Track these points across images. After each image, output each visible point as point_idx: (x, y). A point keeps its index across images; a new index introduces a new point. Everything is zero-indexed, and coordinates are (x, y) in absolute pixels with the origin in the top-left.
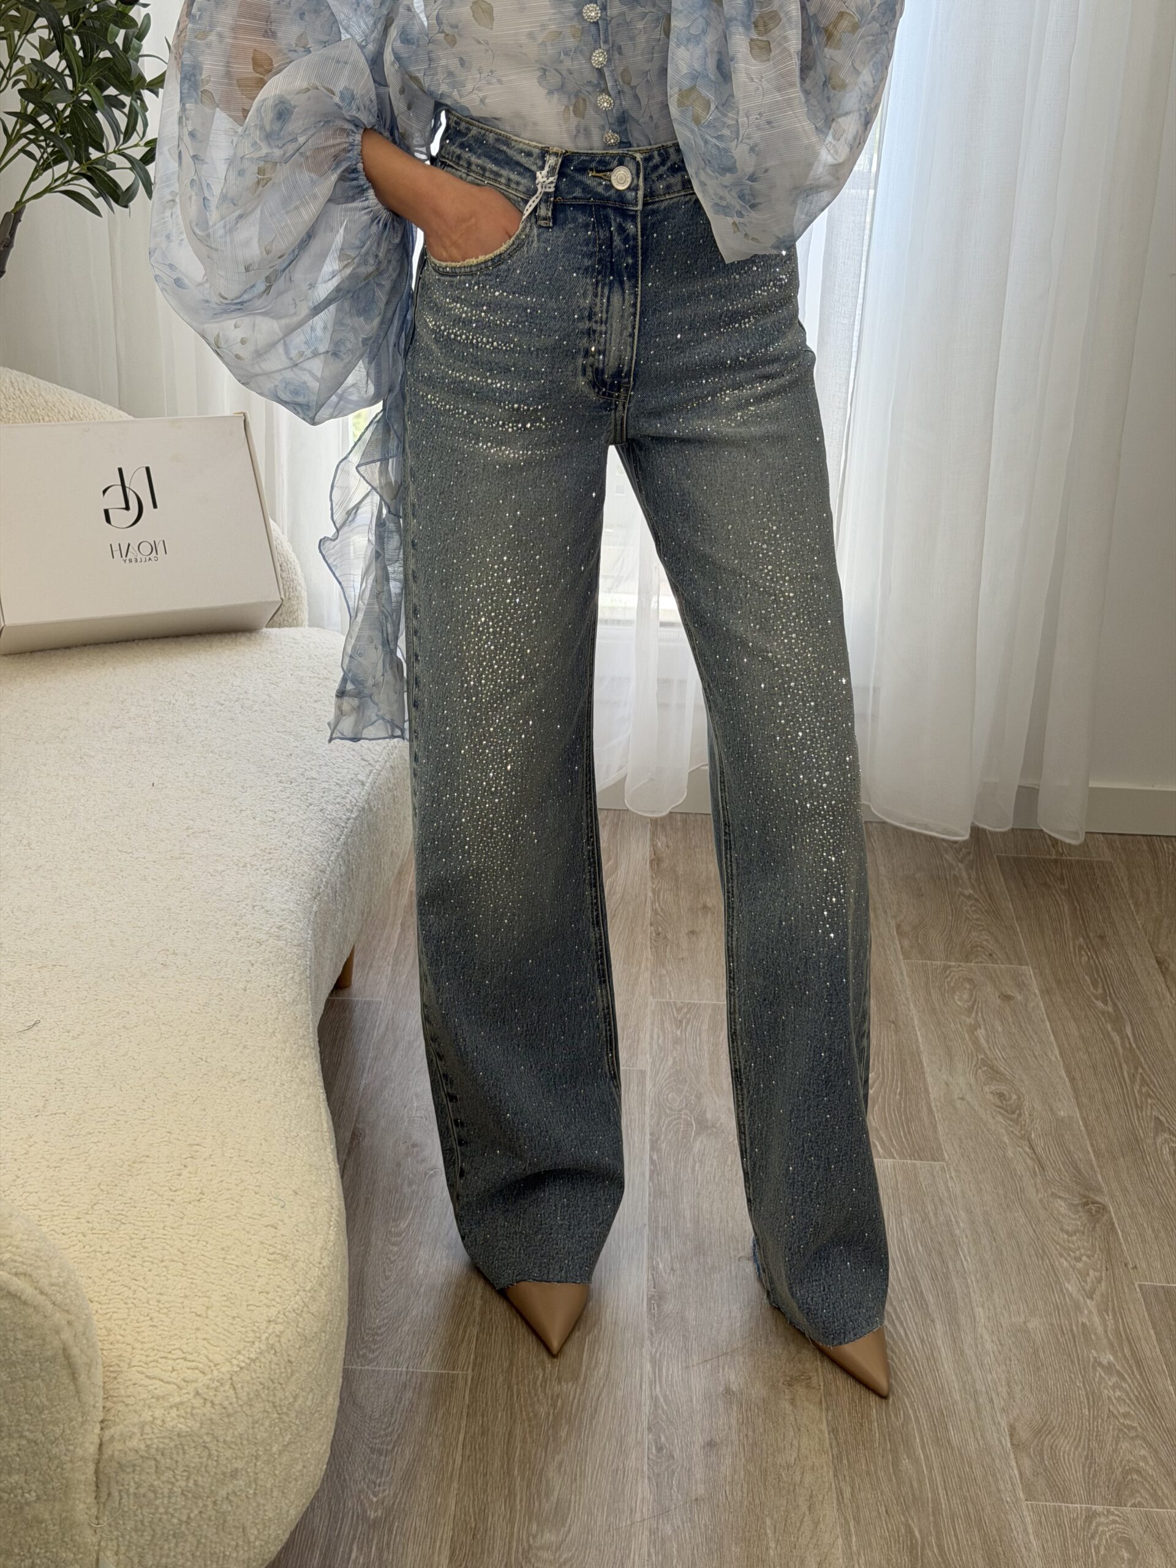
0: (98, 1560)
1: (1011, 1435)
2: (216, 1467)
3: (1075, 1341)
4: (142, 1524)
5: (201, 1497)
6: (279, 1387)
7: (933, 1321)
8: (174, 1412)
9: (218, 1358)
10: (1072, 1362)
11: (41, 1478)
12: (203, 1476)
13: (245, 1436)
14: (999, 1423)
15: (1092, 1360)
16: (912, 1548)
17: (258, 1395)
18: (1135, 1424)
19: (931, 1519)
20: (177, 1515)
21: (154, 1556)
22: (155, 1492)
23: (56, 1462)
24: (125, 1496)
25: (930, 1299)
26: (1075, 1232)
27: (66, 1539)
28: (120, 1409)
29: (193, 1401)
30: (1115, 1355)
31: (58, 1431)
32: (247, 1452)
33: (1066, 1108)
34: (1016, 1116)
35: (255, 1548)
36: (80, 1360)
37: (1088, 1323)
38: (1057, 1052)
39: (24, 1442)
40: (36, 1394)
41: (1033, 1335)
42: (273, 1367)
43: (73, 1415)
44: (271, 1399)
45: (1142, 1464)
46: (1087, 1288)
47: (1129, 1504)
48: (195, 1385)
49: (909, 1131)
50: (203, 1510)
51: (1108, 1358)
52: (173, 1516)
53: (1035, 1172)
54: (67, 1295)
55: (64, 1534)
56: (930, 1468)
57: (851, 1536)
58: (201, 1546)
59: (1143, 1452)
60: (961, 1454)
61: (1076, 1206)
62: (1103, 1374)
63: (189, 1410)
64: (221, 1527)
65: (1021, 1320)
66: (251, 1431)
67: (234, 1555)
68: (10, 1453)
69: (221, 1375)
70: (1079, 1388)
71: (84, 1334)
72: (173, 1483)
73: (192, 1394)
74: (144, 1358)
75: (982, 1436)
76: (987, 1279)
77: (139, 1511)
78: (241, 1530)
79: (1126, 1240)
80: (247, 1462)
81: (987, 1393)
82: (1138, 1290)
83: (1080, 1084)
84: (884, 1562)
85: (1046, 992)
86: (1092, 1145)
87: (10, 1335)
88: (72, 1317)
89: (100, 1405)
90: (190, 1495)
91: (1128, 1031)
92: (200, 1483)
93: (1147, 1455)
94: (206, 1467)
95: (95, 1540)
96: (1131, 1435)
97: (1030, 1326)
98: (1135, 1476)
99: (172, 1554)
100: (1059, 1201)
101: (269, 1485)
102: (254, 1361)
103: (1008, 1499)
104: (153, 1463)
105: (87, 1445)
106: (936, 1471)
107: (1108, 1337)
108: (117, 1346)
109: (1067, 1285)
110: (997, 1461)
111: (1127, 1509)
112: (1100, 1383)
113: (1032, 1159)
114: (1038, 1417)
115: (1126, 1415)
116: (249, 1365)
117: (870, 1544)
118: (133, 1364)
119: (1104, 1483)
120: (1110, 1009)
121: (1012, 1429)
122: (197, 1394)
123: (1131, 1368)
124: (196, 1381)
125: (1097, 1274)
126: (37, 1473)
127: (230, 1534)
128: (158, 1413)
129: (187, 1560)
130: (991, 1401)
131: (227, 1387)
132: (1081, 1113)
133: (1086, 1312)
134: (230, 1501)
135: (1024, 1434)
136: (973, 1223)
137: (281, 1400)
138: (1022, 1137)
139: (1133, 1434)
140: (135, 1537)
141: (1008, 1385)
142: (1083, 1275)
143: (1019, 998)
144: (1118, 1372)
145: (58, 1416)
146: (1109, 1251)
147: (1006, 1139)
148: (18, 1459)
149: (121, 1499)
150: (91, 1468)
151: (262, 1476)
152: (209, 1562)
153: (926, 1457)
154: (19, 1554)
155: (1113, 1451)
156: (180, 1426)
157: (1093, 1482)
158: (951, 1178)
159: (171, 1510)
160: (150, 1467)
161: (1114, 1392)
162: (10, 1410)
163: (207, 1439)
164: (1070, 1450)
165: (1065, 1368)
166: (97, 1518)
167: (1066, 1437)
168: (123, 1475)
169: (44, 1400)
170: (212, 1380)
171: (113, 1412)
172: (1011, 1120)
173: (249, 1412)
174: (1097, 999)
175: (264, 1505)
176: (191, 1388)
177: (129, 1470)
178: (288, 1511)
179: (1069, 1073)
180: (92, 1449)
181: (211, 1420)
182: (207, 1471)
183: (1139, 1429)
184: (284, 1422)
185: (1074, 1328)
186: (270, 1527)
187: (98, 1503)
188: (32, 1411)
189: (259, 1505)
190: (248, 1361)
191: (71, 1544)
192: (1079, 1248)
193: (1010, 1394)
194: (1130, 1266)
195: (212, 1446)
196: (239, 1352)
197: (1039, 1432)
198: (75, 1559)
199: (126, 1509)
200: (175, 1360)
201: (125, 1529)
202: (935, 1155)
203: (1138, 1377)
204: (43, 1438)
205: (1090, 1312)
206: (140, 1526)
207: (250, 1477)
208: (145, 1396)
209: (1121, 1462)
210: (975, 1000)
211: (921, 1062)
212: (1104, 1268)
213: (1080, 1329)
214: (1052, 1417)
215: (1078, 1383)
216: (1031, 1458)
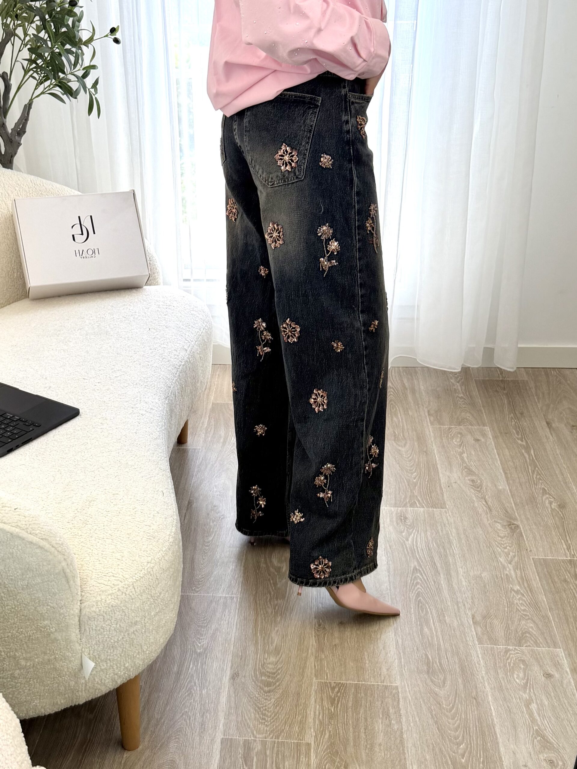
0: (81, 657)
1: (473, 619)
2: (128, 620)
3: (502, 581)
4: (99, 641)
5: (123, 632)
6: (153, 589)
8: (110, 597)
9: (127, 576)
10: (501, 589)
11: (57, 622)
12: (123, 623)
13: (140, 608)
14: (467, 614)
15: (510, 589)
16: (428, 664)
17: (144, 591)
18: (528, 614)
19: (437, 652)
20: (113, 638)
21: (104, 655)
22: (103, 629)
23: (62, 616)
24: (91, 631)
25: (439, 565)
26: (505, 537)
27: (68, 647)
28: (87, 595)
29: (117, 593)
30: (520, 586)
31: (63, 603)
32: (140, 614)
33: (502, 485)
34: (479, 489)
35: (146, 654)
36: (69, 575)
37: (508, 574)
38: (499, 462)
39: (49, 607)
40: (53, 588)
41: (484, 579)
42: (150, 580)
43: (68, 597)
44: (150, 593)
45: (530, 630)
46: (509, 560)
47: (524, 646)
48: (118, 586)
50: (124, 637)
51: (517, 588)
52: (111, 639)
53: (487, 512)
54: (63, 548)
55: (67, 645)
56: (437, 632)
57: (401, 659)
58: (124, 652)
59: (531, 625)
60: (450, 627)
61: (505, 526)
62: (515, 594)
63: (116, 596)
64: (131, 645)
65: (479, 573)
66: (142, 606)
67: (138, 656)
68: (44, 612)
69: (128, 583)
70: (503, 601)
71: (71, 564)
72: (111, 626)
73: (117, 590)
74: (97, 576)
75: (460, 619)
76: (464, 556)
77: (97, 637)
78: (140, 646)
79: (527, 539)
80: (141, 618)
81: (463, 602)
82: (532, 560)
83: (509, 476)
84: (416, 669)
85: (496, 438)
86: (513, 500)
87: (41, 563)
88: (65, 557)
89: (79, 593)
90: (118, 631)
91: (532, 452)
92: (122, 626)
93: (533, 626)
94: (124, 620)
95: (80, 648)
96: (526, 618)
97: (483, 575)
98: (527, 635)
99: (112, 655)
100: (498, 524)
101: (151, 629)
102: (142, 578)
103: (471, 644)
104: (102, 617)
105: (75, 609)
106: (439, 633)
107: (517, 579)
108: (86, 571)
109: (500, 558)
110: (466, 629)
111: (524, 648)
112: (513, 598)
113: (486, 507)
114: (485, 611)
115: (524, 610)
116: (140, 579)
117: (410, 662)
118: (93, 577)
119: (513, 637)
120: (524, 444)
121: (473, 616)
122: (119, 590)
123: (527, 591)
124: (118, 585)
125: (514, 554)
126: (55, 620)
127: (136, 647)
128: (103, 597)
129: (118, 657)
130: (464, 605)
131: (131, 587)
132: (509, 487)
133: (508, 569)
134: (135, 634)
135: (478, 618)
136: (459, 534)
137: (154, 594)
138: (482, 498)
139: (528, 618)
140: (96, 647)
141: (472, 599)
142: (508, 554)
143: (483, 440)
144: (521, 593)
145: (62, 597)
146: (519, 545)
147: (474, 499)
148: (47, 614)
149: (90, 632)
150: (77, 619)
151: (147, 624)
152: (127, 659)
153: (435, 628)
154: (49, 653)
155: (518, 625)
156: (112, 602)
157: (508, 637)
158: (450, 516)
159: (110, 636)
160: (101, 619)
161: (519, 601)
162: (43, 594)
163: (124, 608)
164: (499, 623)
165: (497, 591)
166: (80, 639)
167: (496, 620)
168: (90, 622)
169: (56, 590)
170: (125, 585)
171: (85, 597)
172: (477, 491)
173: (141, 598)
174: (518, 440)
175: (149, 637)
176: (116, 588)
177: (93, 620)
178: (160, 640)
179: (503, 469)
180: (77, 611)
181: (125, 600)
182: (125, 621)
183: (530, 616)
184: (156, 603)
185: (502, 576)
186: (152, 646)
187: (80, 633)
188: (51, 595)
189: (147, 636)
190: (139, 578)
191: (70, 649)
192: (506, 543)
193: (473, 602)
194: (529, 550)
195: (126, 611)
196: (136, 574)
197: (485, 617)
198: (72, 656)
199: (92, 636)
200: (109, 577)
201: (92, 644)
202: (442, 506)
203: (530, 595)
204: (57, 606)
205: (510, 570)
206: (98, 643)
207: (142, 624)
208: (98, 590)
209: (521, 629)
210: (463, 442)
211: (437, 468)
212: (517, 551)
213: (505, 577)
214: (491, 611)
215: (503, 598)
216: (481, 627)
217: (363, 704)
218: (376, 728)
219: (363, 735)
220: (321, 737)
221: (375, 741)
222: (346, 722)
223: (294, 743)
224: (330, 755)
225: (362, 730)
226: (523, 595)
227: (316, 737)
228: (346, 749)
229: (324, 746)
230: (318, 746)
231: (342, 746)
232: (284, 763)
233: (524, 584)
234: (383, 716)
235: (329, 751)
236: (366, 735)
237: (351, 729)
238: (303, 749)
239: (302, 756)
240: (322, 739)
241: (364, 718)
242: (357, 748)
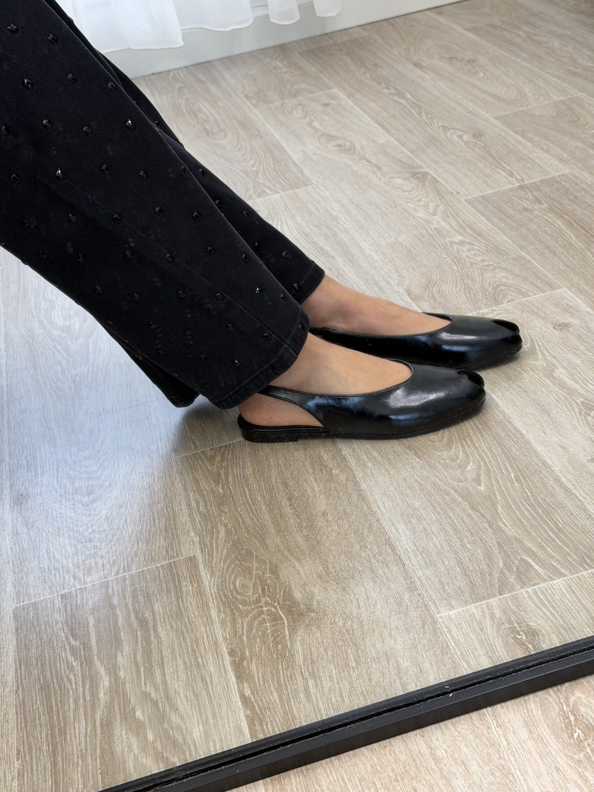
1: (409, 295)
3: (433, 238)
7: (334, 258)
10: (435, 247)
14: (398, 292)
15: (448, 243)
18: (491, 263)
25: (328, 249)
26: (412, 189)
30: (462, 235)
33: (383, 138)
34: (352, 151)
37: (438, 227)
38: (367, 117)
41: (404, 244)
45: (504, 280)
46: (431, 210)
47: (505, 302)
49: (286, 179)
51: (458, 238)
53: (375, 172)
59: (502, 275)
61: (407, 178)
62: (459, 247)
65: (393, 239)
70: (445, 258)
76: (362, 228)
79: (447, 183)
81: (384, 280)
82: (464, 202)
83: (388, 126)
85: (350, 95)
86: (407, 149)
91: (408, 96)
93: (505, 275)
96: (490, 269)
97: (400, 240)
98: (503, 288)
100: (397, 179)
107: (454, 229)
109: (416, 214)
111: (505, 305)
112: (458, 252)
113: (370, 166)
114: (424, 280)
115: (483, 261)
119: (483, 297)
120: (393, 91)
121: (409, 292)
123: (475, 238)
125: (435, 203)
130: (388, 283)
132: (394, 138)
133: (435, 222)
135: (417, 291)
136: (343, 206)
138: (361, 159)
139: (492, 268)
141: (397, 271)
142: (426, 206)
143: (334, 102)
144: (469, 243)
146: (438, 191)
147: (350, 163)
155: (482, 280)
157: (475, 299)
158: (321, 190)
161: (470, 252)
164: (452, 288)
165: (432, 252)
167: (447, 284)
172: (351, 154)
174: (383, 89)
179: (378, 122)
183: (495, 265)
185: (430, 232)
192: (418, 196)
193: (400, 275)
194: (455, 193)
197: (427, 286)
202: (307, 182)
203: (482, 240)
205: (438, 222)
209: (490, 283)
210: (307, 112)
211: (282, 147)
212: (438, 199)
213: (434, 231)
214: (433, 277)
215: (444, 256)
216: (427, 301)
217: (272, 463)
218: (309, 492)
219: (288, 510)
220: (212, 538)
221: (314, 512)
222: (251, 499)
223: (162, 566)
224: (238, 562)
225: (285, 502)
226: (472, 244)
227: (202, 542)
228: (264, 543)
229: (222, 552)
230: (211, 555)
231: (255, 541)
232: (152, 607)
233: (466, 232)
234: (314, 469)
235: (233, 556)
236: (294, 508)
237: (264, 507)
238: (184, 570)
239: (184, 583)
240: (214, 541)
241: (282, 483)
242: (285, 533)
